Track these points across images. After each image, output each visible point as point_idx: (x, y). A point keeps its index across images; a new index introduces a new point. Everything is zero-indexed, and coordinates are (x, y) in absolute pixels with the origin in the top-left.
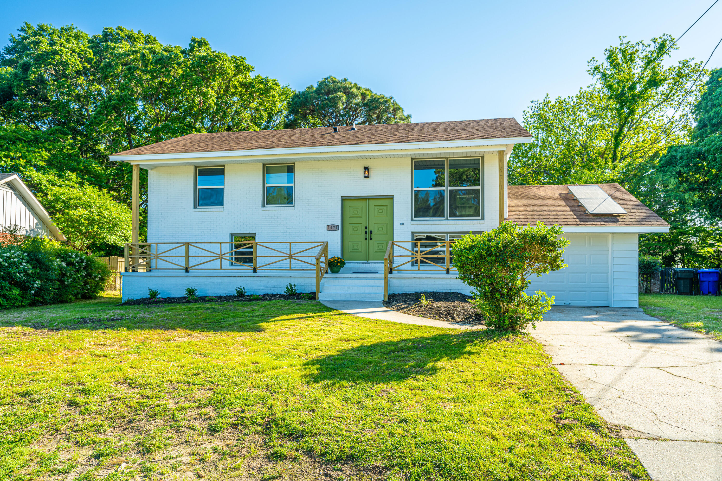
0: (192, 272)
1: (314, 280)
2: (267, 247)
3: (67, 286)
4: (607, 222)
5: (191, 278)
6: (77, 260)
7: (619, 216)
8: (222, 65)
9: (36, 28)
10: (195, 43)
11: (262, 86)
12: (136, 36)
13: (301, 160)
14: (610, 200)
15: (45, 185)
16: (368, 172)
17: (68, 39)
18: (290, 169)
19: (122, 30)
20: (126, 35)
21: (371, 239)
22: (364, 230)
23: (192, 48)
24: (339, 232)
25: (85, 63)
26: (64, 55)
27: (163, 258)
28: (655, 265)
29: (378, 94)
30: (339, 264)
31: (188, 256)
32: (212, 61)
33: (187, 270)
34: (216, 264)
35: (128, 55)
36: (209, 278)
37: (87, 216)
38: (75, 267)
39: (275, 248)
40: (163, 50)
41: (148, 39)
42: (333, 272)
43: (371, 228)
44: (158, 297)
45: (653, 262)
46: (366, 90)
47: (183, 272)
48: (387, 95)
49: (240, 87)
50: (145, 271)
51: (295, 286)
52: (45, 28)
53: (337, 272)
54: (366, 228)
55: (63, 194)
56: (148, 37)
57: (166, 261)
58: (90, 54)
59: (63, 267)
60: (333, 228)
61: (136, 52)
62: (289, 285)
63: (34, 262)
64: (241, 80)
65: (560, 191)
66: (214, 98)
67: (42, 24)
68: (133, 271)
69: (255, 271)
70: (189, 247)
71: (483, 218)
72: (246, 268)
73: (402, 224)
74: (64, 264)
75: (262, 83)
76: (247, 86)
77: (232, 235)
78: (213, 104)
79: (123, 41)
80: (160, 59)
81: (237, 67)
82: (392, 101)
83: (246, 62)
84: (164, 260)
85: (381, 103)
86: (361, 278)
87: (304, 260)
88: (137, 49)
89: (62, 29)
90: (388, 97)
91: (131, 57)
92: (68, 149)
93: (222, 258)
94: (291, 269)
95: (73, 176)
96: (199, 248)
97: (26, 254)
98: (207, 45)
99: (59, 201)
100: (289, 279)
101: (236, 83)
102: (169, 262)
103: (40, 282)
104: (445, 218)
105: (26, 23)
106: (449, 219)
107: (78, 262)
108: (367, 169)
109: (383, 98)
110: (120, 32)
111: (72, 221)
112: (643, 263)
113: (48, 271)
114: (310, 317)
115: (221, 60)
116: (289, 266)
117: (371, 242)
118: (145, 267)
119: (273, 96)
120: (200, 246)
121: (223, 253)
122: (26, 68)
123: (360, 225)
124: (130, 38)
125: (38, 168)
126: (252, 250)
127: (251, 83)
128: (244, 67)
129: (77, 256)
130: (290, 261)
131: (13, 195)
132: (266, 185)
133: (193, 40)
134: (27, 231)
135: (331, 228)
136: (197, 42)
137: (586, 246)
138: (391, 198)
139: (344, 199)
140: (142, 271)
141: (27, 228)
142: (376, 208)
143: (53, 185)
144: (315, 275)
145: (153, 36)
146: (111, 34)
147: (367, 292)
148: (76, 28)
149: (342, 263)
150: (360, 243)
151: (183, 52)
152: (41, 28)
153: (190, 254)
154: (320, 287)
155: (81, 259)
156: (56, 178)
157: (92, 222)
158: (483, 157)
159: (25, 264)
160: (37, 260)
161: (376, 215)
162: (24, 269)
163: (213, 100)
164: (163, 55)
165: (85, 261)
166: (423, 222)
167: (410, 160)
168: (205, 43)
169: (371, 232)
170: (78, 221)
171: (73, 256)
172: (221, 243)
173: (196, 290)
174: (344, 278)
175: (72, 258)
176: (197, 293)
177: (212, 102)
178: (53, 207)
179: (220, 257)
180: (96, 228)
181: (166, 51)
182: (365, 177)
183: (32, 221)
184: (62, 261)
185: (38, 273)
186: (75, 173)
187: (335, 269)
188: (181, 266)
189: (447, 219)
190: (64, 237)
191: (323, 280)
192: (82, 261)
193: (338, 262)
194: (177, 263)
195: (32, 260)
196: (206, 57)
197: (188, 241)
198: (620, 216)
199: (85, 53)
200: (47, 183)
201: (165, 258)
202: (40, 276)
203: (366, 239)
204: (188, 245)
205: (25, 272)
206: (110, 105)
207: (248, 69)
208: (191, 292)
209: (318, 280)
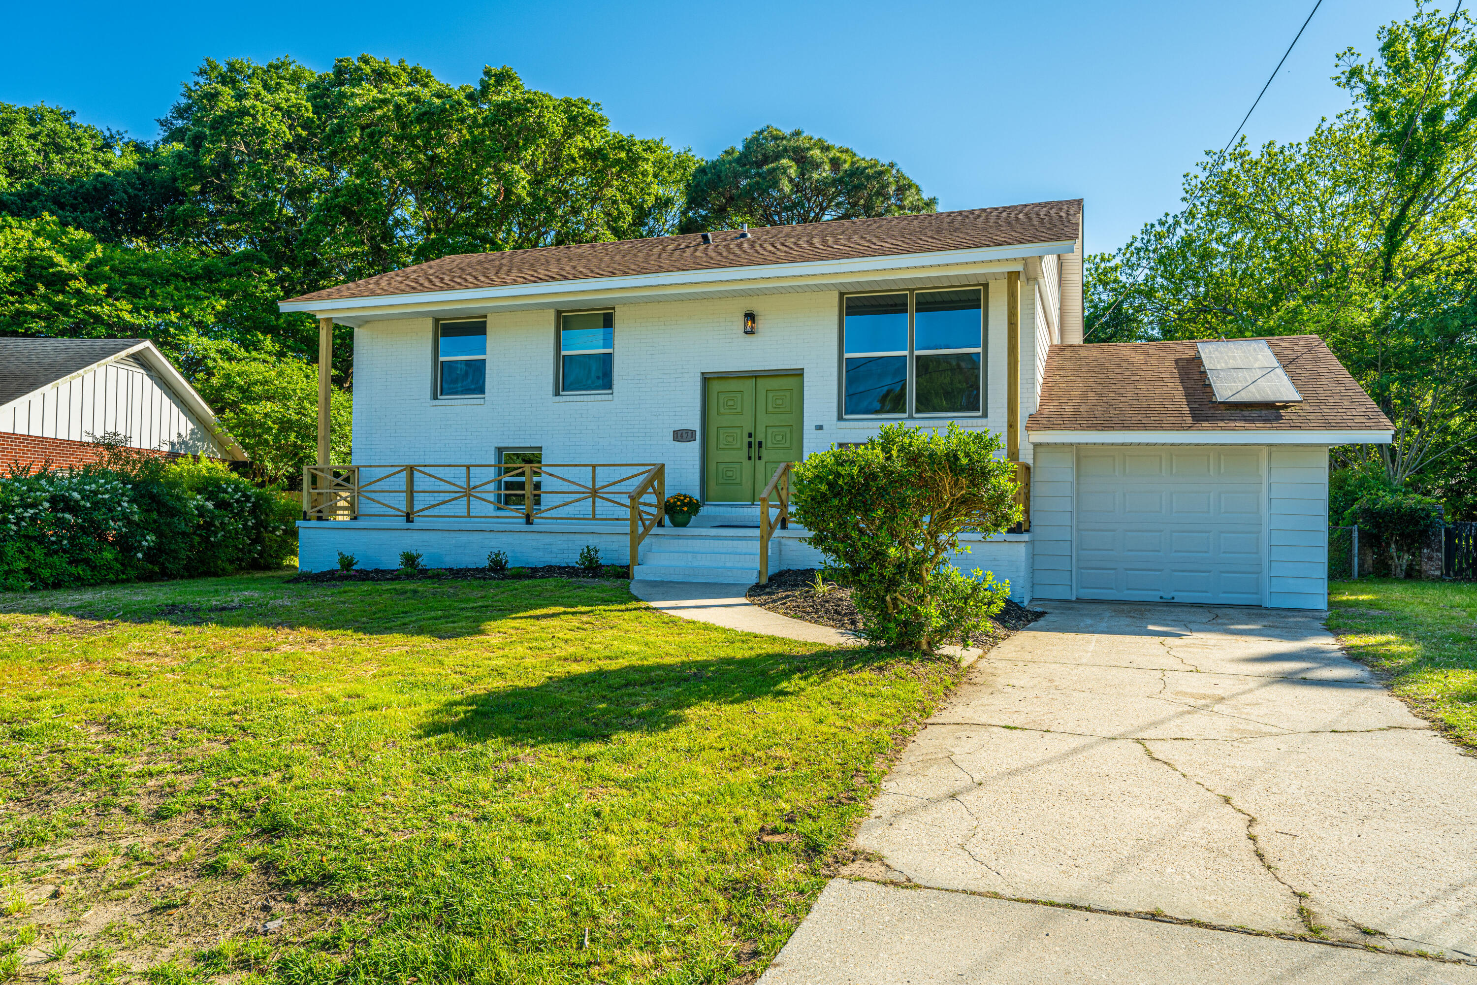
0: (418, 522)
1: (627, 539)
2: (551, 475)
3: (213, 545)
4: (1253, 421)
5: (415, 534)
6: (236, 497)
7: (1285, 407)
8: (539, 117)
9: (224, 68)
10: (490, 78)
11: (623, 155)
12: (392, 71)
13: (626, 302)
14: (1280, 372)
15: (215, 360)
16: (753, 322)
17: (277, 84)
18: (608, 321)
19: (366, 62)
20: (373, 71)
21: (760, 458)
22: (746, 440)
23: (484, 87)
24: (695, 446)
25: (299, 129)
26: (259, 116)
27: (368, 494)
28: (1428, 516)
29: (868, 158)
30: (685, 509)
31: (411, 492)
32: (521, 109)
33: (409, 518)
34: (459, 507)
35: (372, 109)
36: (446, 534)
37: (279, 415)
38: (232, 512)
39: (565, 477)
40: (434, 95)
41: (416, 77)
42: (676, 524)
43: (760, 437)
44: (355, 567)
45: (1423, 509)
46: (842, 152)
47: (402, 523)
48: (884, 160)
49: (581, 157)
50: (347, 518)
51: (597, 551)
52: (238, 66)
53: (684, 525)
54: (750, 435)
55: (239, 374)
56: (416, 70)
57: (373, 500)
58: (307, 110)
59: (209, 511)
60: (685, 435)
61: (385, 102)
62: (586, 550)
63: (147, 501)
64: (581, 145)
65: (1179, 355)
66: (524, 183)
67: (232, 59)
68: (320, 519)
69: (529, 520)
70: (412, 474)
71: (985, 415)
72: (513, 515)
73: (820, 428)
74: (210, 505)
75: (622, 148)
76: (593, 155)
77: (500, 450)
78: (524, 194)
79: (363, 83)
80: (425, 114)
81: (573, 119)
82: (894, 172)
83: (588, 110)
84: (369, 498)
85: (869, 178)
86: (726, 538)
87: (618, 500)
88: (388, 96)
89: (270, 66)
90: (887, 163)
91: (379, 113)
92: (263, 292)
93: (470, 495)
94: (594, 518)
95: (268, 342)
96: (430, 475)
97: (130, 486)
98: (512, 80)
99: (232, 387)
100: (590, 537)
101: (574, 152)
102: (379, 502)
103: (154, 538)
104: (906, 415)
105: (207, 60)
106: (915, 416)
107: (237, 501)
108: (750, 316)
109: (875, 165)
110: (363, 66)
111: (253, 424)
112: (1399, 510)
113: (173, 516)
114: (581, 613)
115: (536, 108)
116: (590, 512)
117: (760, 465)
118: (346, 512)
119: (644, 174)
120: (432, 473)
121: (472, 484)
122: (197, 142)
123: (738, 431)
124: (381, 76)
125: (204, 329)
126: (523, 479)
127: (600, 149)
128: (584, 118)
129: (236, 489)
130: (594, 502)
131: (146, 377)
132: (563, 353)
133: (487, 73)
134: (173, 444)
135: (681, 436)
136: (495, 75)
137: (1212, 473)
138: (798, 374)
139: (707, 379)
140: (341, 518)
141: (174, 438)
142: (770, 395)
143: (230, 359)
144: (627, 530)
145: (424, 68)
146: (346, 70)
147: (729, 565)
148: (294, 62)
149: (694, 507)
150: (738, 466)
151: (470, 97)
152: (232, 67)
153: (415, 488)
154: (640, 554)
155: (244, 495)
156: (236, 346)
157: (286, 425)
158: (986, 286)
159: (126, 504)
160: (153, 497)
161: (770, 409)
162: (123, 513)
163: (524, 188)
164: (430, 104)
165: (253, 499)
166: (861, 424)
167: (836, 295)
168: (509, 76)
169: (760, 444)
170: (261, 425)
171: (230, 490)
172: (468, 467)
173: (419, 556)
174: (693, 537)
175: (227, 493)
176: (423, 562)
177: (522, 190)
178: (222, 399)
179: (469, 492)
180: (292, 437)
181: (439, 96)
182: (746, 333)
183: (185, 426)
184: (207, 500)
185: (155, 521)
186: (269, 336)
187: (680, 518)
188: (399, 510)
189: (911, 417)
190: (246, 455)
191: (647, 539)
192: (248, 498)
193: (684, 505)
194: (391, 503)
195: (143, 496)
196: (509, 103)
197: (412, 463)
198: (1287, 407)
199: (299, 110)
200: (218, 356)
201: (373, 495)
202: (158, 527)
203: (750, 458)
204: (411, 469)
205: (126, 518)
206: (336, 206)
207: (591, 121)
208: (410, 560)
209: (636, 540)
